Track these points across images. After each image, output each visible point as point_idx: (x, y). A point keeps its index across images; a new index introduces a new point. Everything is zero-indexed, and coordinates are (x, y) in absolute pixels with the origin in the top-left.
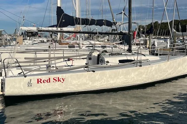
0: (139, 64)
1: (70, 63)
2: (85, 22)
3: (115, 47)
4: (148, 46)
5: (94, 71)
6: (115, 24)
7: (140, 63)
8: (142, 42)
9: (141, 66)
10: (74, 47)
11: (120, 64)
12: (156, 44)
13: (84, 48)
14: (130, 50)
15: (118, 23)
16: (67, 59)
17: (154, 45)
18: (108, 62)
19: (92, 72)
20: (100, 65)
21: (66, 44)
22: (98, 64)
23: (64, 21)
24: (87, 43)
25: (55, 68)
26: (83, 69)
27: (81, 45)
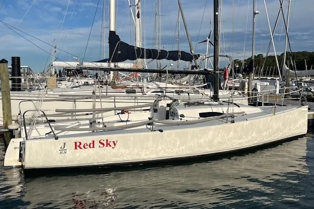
0: (230, 119)
1: (124, 117)
2: (152, 54)
3: (197, 92)
4: (246, 91)
5: (161, 131)
6: (197, 57)
7: (232, 119)
8: (237, 85)
9: (233, 122)
10: (134, 92)
11: (201, 118)
12: (259, 88)
13: (149, 93)
14: (215, 98)
15: (201, 56)
16: (120, 112)
17: (255, 89)
18: (182, 116)
19: (159, 132)
20: (170, 121)
21: (122, 88)
22: (167, 118)
23: (119, 52)
24: (153, 86)
25: (101, 126)
26: (145, 127)
27: (145, 90)
